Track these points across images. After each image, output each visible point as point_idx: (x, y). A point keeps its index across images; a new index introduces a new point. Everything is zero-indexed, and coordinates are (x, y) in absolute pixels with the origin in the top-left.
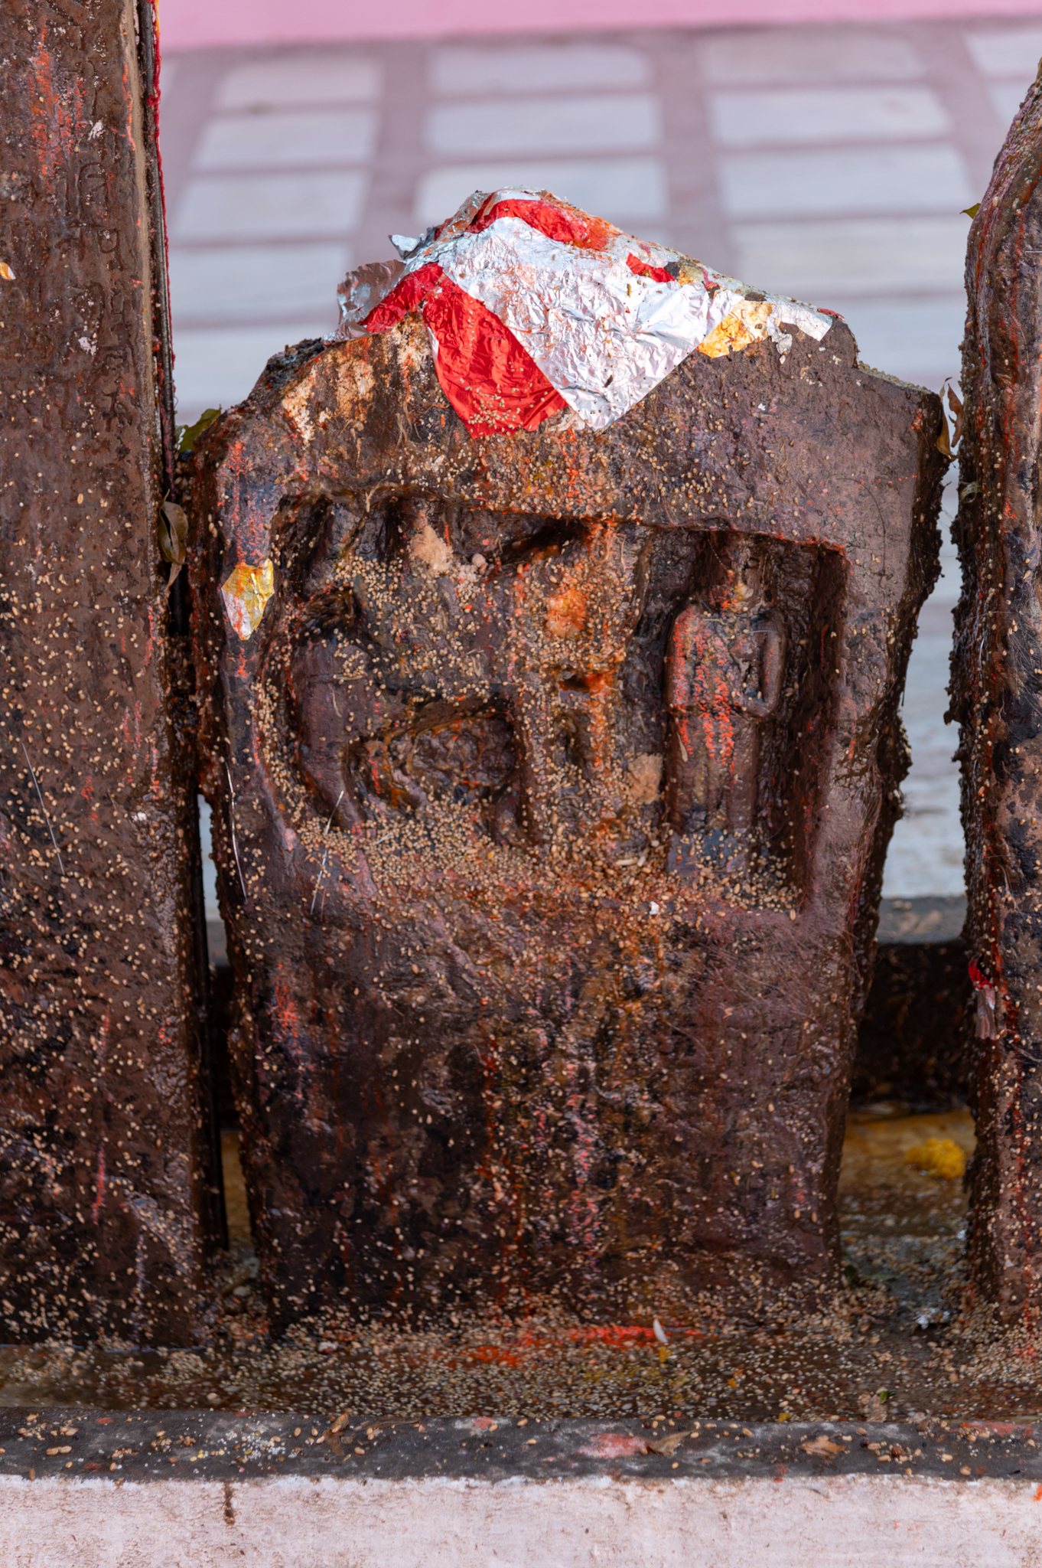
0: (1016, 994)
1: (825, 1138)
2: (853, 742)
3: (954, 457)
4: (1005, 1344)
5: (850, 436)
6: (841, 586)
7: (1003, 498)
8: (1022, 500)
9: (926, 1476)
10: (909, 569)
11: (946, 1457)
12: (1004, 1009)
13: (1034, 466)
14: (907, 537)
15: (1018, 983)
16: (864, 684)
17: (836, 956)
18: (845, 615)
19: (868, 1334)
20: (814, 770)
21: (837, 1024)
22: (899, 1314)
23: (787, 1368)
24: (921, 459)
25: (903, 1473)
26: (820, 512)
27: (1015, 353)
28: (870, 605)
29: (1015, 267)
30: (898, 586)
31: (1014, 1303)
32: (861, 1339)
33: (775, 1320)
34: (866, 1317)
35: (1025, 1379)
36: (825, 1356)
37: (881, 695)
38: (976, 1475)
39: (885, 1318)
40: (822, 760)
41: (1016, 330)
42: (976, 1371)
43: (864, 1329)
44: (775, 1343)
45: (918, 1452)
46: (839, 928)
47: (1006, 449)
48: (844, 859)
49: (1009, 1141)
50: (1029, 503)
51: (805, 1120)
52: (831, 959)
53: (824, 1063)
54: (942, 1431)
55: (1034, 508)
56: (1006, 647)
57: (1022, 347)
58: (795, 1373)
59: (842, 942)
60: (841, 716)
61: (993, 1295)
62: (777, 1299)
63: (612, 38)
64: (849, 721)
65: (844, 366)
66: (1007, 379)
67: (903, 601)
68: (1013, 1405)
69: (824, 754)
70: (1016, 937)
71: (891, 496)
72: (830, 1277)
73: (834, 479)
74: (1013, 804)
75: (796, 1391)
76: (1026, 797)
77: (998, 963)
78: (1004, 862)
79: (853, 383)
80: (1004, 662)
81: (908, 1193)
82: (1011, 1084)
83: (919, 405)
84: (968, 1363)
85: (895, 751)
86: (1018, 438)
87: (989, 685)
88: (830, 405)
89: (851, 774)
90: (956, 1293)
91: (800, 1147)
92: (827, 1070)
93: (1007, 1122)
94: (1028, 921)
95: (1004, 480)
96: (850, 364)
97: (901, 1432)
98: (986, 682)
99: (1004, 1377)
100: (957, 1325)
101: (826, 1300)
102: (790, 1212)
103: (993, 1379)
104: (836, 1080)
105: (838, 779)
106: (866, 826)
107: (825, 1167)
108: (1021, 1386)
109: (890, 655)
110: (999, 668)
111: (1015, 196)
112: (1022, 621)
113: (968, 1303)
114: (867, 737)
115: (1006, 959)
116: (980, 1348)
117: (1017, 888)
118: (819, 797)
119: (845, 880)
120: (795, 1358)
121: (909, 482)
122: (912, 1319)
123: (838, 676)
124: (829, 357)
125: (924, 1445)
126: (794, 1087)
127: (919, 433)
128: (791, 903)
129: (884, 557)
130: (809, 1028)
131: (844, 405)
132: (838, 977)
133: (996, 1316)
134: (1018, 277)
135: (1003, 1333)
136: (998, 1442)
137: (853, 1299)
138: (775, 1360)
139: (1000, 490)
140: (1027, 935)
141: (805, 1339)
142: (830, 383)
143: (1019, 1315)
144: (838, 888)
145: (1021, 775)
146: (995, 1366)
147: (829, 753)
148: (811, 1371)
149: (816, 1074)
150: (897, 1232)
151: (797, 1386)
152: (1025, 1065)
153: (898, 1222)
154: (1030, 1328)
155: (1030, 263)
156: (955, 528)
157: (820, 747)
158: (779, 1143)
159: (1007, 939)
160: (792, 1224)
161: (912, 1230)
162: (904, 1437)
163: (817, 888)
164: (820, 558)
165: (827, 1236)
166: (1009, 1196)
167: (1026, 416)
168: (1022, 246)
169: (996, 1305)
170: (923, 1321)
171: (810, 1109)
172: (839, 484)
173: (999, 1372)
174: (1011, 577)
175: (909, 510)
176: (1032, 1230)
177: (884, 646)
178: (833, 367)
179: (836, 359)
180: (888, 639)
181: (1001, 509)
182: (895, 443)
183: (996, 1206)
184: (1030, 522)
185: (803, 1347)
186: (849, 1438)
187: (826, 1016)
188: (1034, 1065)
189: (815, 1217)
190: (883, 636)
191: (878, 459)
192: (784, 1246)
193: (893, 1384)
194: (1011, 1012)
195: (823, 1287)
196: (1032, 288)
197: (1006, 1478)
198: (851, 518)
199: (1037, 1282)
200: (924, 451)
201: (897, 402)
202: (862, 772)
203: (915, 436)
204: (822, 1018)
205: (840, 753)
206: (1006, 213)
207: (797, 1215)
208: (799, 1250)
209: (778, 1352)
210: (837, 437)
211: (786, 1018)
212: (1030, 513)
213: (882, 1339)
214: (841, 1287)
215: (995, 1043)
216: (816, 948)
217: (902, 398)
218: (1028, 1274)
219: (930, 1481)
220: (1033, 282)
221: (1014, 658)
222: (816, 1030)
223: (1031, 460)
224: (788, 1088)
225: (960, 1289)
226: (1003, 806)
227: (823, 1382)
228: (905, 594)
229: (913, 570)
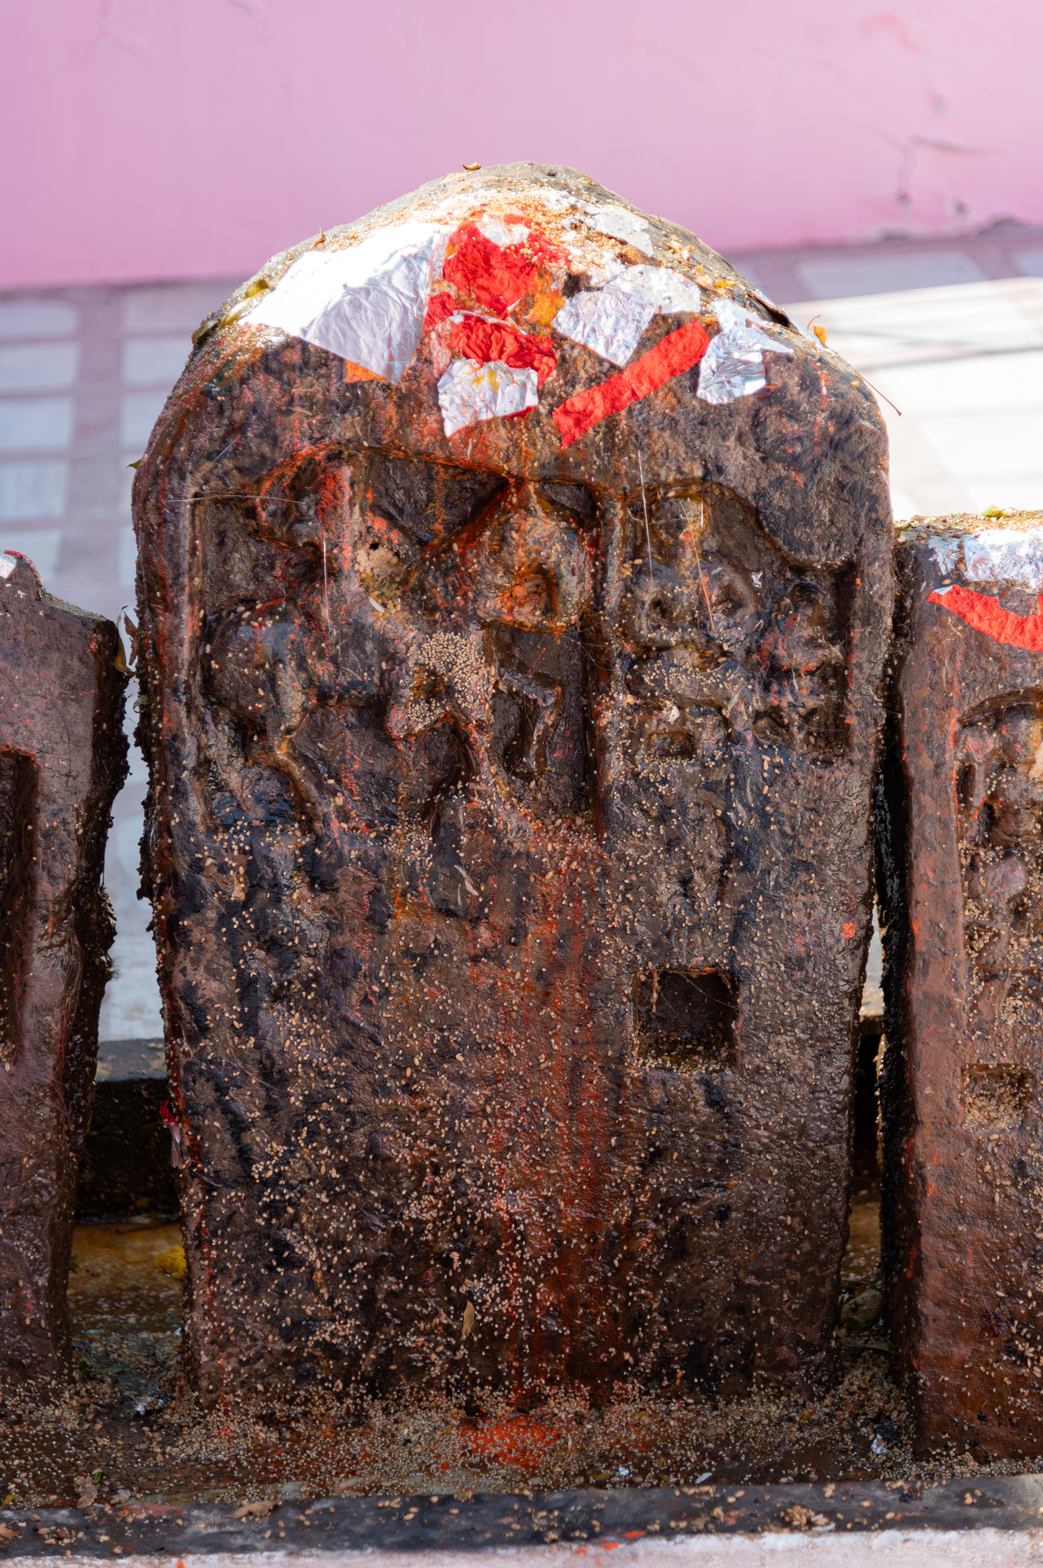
0: (197, 1129)
1: (49, 1255)
2: (51, 918)
3: (131, 674)
4: (206, 1427)
5: (35, 658)
6: (34, 786)
7: (162, 710)
8: (177, 711)
9: (83, 1555)
10: (93, 771)
11: (104, 1538)
12: (187, 1143)
13: (186, 682)
14: (89, 744)
15: (198, 1121)
16: (58, 869)
17: (47, 1101)
18: (38, 810)
19: (94, 1422)
20: (20, 944)
21: (53, 1158)
22: (122, 1403)
23: (19, 1455)
24: (99, 676)
25: (63, 1554)
26: (11, 724)
27: (164, 587)
28: (60, 801)
29: (160, 514)
30: (84, 783)
31: (211, 1392)
32: (87, 1426)
33: (14, 1412)
34: (92, 1406)
35: (220, 1456)
36: (53, 1443)
37: (72, 878)
38: (126, 1553)
39: (110, 1406)
40: (26, 935)
41: (164, 567)
42: (180, 1451)
43: (90, 1417)
44: (13, 1433)
45: (81, 1535)
46: (49, 1078)
47: (161, 667)
48: (49, 1018)
49: (198, 1255)
50: (183, 713)
51: (30, 1241)
52: (43, 1104)
53: (44, 1192)
54: (105, 1514)
55: (188, 717)
56: (171, 836)
57: (170, 582)
58: (26, 1459)
59: (52, 1089)
60: (39, 897)
61: (194, 1385)
62: (15, 1394)
63: (51, 294)
64: (46, 900)
65: (28, 599)
66: (160, 609)
67: (88, 798)
68: (208, 1479)
69: (28, 929)
70: (194, 1081)
71: (73, 709)
72: (60, 1373)
73: (23, 696)
74: (185, 968)
75: (24, 1475)
76: (196, 962)
77: (180, 1104)
78: (180, 1018)
79: (36, 613)
80: (170, 848)
81: (153, 1293)
82: (197, 1206)
83: (94, 631)
84: (173, 1445)
85: (99, 924)
86: (170, 658)
87: (162, 869)
88: (18, 633)
89: (51, 946)
90: (172, 1382)
91: (27, 1264)
92: (46, 1198)
93: (195, 1238)
94: (203, 1067)
95: (161, 694)
96: (33, 597)
97: (70, 1516)
98: (159, 866)
99: (202, 1456)
100: (169, 1411)
101: (58, 1394)
102: (21, 1320)
103: (193, 1458)
104: (55, 1206)
105: (39, 950)
106: (66, 989)
107: (50, 1280)
108: (216, 1463)
109: (80, 844)
110: (166, 854)
111: (160, 454)
112: (182, 814)
113: (181, 1391)
114: (63, 914)
115: (187, 1100)
116: (186, 1431)
117: (193, 1040)
118: (24, 966)
119: (51, 1036)
120: (28, 1445)
121: (89, 696)
122: (131, 1407)
123: (36, 863)
124: (15, 592)
125: (87, 1528)
126: (19, 1213)
127: (95, 655)
128: (6, 1057)
129: (70, 760)
130: (28, 1162)
131: (28, 632)
132: (50, 1119)
133: (197, 1403)
134: (164, 522)
135: (204, 1417)
136: (151, 1523)
137: (83, 1392)
138: (12, 1447)
139: (160, 703)
140: (203, 1080)
141: (39, 1428)
142: (17, 615)
143: (216, 1402)
144: (45, 1043)
145: (190, 944)
146: (197, 1445)
147: (30, 929)
148: (39, 1456)
149: (37, 1202)
150: (136, 1329)
151: (26, 1470)
152: (208, 1189)
153: (138, 1321)
154: (226, 1413)
155: (172, 511)
156: (137, 733)
157: (24, 923)
158: (9, 1261)
159: (186, 1084)
160: (24, 1330)
161: (150, 1327)
162: (72, 1521)
163: (27, 1044)
164: (18, 762)
165: (56, 1339)
166: (201, 1301)
167: (177, 640)
168: (165, 496)
169: (197, 1394)
170: (140, 1408)
171: (34, 1231)
172: (29, 699)
173: (198, 1451)
174: (171, 774)
175: (90, 720)
176: (223, 1329)
177: (74, 836)
178: (18, 599)
179: (21, 594)
180: (77, 831)
181: (160, 720)
182: (76, 664)
183: (192, 1310)
184: (186, 730)
185: (37, 1435)
186: (23, 1525)
187: (43, 1152)
188: (216, 1189)
189: (43, 1324)
190: (71, 828)
191: (62, 677)
192: (18, 1349)
193: (108, 1465)
194: (193, 1145)
195: (54, 1382)
196: (175, 531)
197: (151, 1555)
198: (39, 728)
199: (229, 1373)
200: (101, 670)
201: (75, 629)
202: (61, 944)
203: (92, 657)
204: (39, 1153)
205: (40, 928)
206: (152, 468)
207: (28, 1322)
208: (31, 1352)
209: (15, 1440)
210: (23, 659)
211: (7, 1155)
212: (184, 721)
213: (105, 1426)
214: (72, 1381)
215: (182, 1171)
216: (29, 1094)
217: (79, 626)
218: (221, 1367)
219: (86, 1560)
220: (176, 526)
221: (177, 844)
222: (34, 1165)
223: (183, 676)
224: (14, 1214)
225: (175, 1379)
226: (176, 971)
227: (49, 1465)
228: (91, 791)
229: (97, 773)
